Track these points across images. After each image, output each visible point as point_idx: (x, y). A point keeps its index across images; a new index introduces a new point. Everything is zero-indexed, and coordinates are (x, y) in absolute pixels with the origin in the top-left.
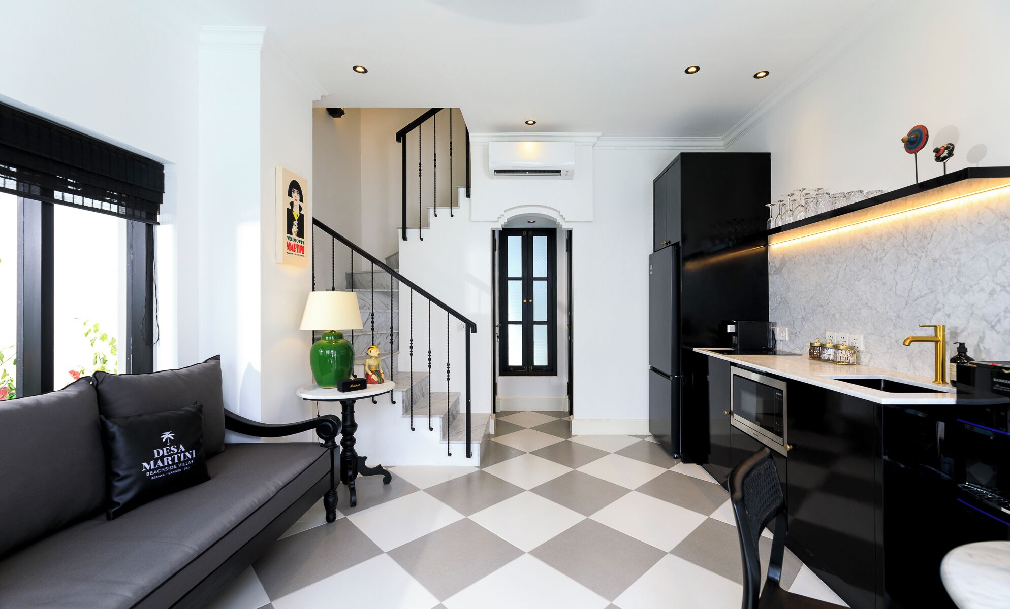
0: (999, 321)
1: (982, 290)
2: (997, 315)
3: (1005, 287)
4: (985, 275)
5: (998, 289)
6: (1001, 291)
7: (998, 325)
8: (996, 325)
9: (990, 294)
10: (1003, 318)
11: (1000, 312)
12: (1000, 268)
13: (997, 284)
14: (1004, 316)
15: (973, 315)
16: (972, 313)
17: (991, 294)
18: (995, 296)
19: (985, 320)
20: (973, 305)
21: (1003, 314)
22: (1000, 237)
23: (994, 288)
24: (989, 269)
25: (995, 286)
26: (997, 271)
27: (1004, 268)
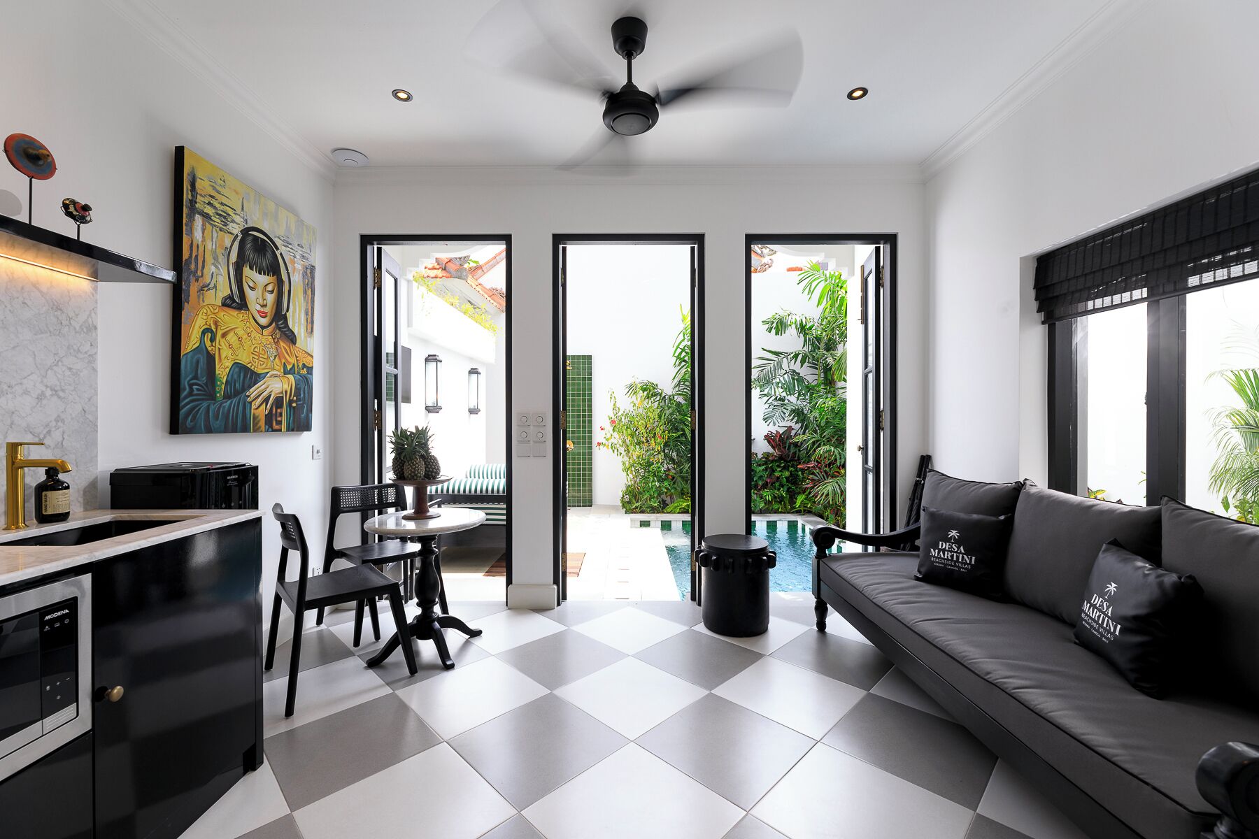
0: (49, 432)
1: (26, 392)
2: (47, 425)
3: (56, 391)
4: (32, 373)
5: (48, 392)
6: (52, 395)
7: (48, 437)
8: (45, 437)
9: (37, 398)
10: (53, 429)
11: (51, 422)
12: (51, 368)
13: (47, 386)
14: (55, 426)
15: (13, 426)
16: (12, 423)
17: (41, 397)
18: (44, 402)
19: (31, 432)
20: (13, 413)
21: (54, 424)
22: (52, 329)
23: (42, 392)
24: (37, 367)
25: (44, 389)
26: (47, 370)
27: (55, 368)
